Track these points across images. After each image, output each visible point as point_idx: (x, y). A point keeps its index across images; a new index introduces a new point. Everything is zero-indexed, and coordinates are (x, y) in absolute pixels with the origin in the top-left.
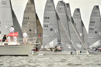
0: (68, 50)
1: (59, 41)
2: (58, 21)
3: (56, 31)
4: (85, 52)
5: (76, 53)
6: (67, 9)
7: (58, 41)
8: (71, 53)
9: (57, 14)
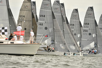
0: (61, 50)
2: (54, 20)
3: (50, 30)
4: (78, 55)
5: (69, 54)
6: (62, 9)
7: (52, 41)
8: (65, 54)
9: (53, 12)
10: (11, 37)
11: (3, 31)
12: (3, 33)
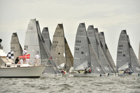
0: (98, 72)
1: (89, 64)
3: (87, 54)
5: (105, 76)
8: (101, 75)
9: (88, 38)
10: (17, 61)
11: (10, 55)
12: (10, 58)
